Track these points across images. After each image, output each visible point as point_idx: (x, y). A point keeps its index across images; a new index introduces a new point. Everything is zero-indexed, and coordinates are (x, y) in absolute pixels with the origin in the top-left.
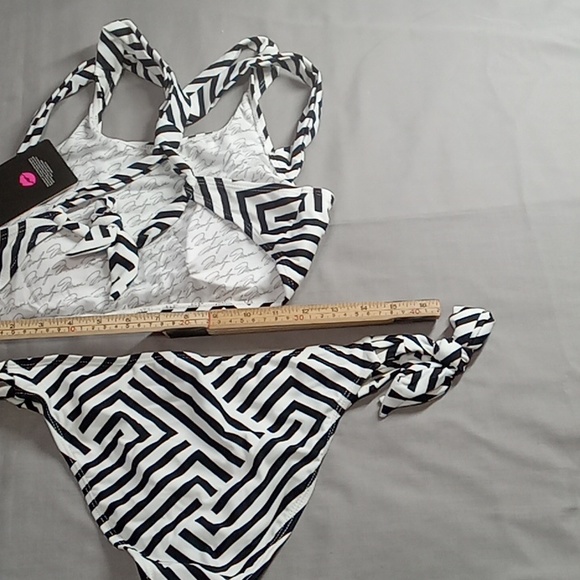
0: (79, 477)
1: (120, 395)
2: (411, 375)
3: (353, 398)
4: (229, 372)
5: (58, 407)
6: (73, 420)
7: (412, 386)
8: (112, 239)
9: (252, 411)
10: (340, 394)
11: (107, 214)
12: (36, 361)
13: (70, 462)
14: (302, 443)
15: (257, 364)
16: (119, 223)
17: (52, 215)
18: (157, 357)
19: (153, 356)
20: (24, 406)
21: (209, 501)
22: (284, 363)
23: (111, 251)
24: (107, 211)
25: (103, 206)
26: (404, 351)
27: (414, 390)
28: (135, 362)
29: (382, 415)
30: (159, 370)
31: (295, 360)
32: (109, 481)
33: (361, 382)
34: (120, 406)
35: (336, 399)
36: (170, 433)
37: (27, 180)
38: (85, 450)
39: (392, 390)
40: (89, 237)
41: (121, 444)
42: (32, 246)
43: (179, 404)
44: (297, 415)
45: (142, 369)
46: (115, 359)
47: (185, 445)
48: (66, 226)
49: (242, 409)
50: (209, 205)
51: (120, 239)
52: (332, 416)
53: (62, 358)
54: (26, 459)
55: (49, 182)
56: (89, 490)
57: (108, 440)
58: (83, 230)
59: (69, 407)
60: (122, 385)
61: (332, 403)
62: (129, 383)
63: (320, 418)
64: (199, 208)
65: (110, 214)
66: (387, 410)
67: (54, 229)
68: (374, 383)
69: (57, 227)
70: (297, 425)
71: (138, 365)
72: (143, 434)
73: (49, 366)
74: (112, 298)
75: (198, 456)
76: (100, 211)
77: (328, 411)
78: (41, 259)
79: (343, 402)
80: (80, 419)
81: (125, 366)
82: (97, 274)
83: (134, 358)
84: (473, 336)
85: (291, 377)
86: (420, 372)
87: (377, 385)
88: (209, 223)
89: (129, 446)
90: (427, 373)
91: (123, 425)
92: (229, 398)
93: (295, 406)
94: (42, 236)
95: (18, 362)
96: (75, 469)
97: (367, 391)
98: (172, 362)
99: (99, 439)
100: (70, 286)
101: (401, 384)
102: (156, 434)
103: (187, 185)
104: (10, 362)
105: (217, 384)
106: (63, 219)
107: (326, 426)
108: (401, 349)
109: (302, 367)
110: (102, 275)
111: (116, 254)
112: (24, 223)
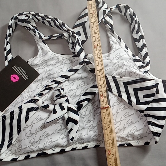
8: (66, 110)
11: (61, 97)
16: (67, 101)
17: (34, 101)
23: (66, 117)
25: (59, 93)
37: (14, 78)
40: (55, 111)
42: (27, 119)
48: (43, 107)
51: (70, 109)
55: (26, 78)
58: (51, 107)
67: (36, 109)
69: (38, 107)
74: (71, 141)
76: (57, 96)
78: (32, 124)
82: (60, 128)
100: (48, 135)
106: (41, 103)
110: (63, 127)
111: (69, 117)
112: (21, 106)
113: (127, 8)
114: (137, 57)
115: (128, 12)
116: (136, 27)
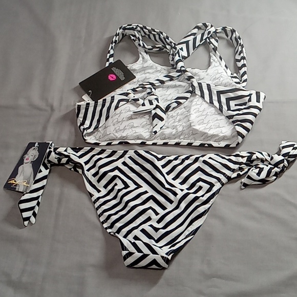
0: (95, 202)
1: (117, 168)
2: (258, 169)
3: (229, 178)
4: (170, 162)
5: (88, 170)
6: (94, 177)
7: (259, 174)
8: (154, 106)
9: (179, 180)
10: (222, 176)
11: (152, 95)
12: (80, 149)
13: (91, 195)
14: (203, 196)
15: (183, 159)
16: (157, 99)
17: (127, 94)
18: (136, 152)
19: (134, 152)
20: (72, 169)
21: (155, 218)
22: (196, 160)
23: (153, 112)
24: (152, 93)
25: (150, 91)
26: (256, 158)
27: (259, 176)
28: (125, 154)
29: (243, 187)
30: (137, 158)
31: (202, 159)
32: (109, 205)
33: (233, 171)
34: (117, 173)
35: (220, 178)
36: (139, 186)
38: (99, 191)
39: (248, 175)
40: (143, 105)
41: (116, 189)
42: (117, 107)
43: (145, 174)
44: (201, 183)
45: (129, 157)
46: (116, 152)
47: (146, 192)
48: (133, 100)
49: (174, 179)
50: (202, 96)
51: (157, 107)
52: (217, 186)
53: (92, 149)
54: (72, 192)
56: (99, 208)
57: (110, 187)
58: (141, 102)
59: (93, 171)
60: (119, 164)
61: (219, 180)
62: (122, 163)
63: (212, 185)
64: (197, 96)
65: (153, 95)
66: (245, 185)
67: (127, 101)
68: (240, 172)
69: (129, 100)
70: (200, 188)
71: (127, 156)
72: (127, 186)
73: (86, 152)
75: (152, 198)
76: (149, 93)
77: (216, 183)
78: (120, 113)
79: (224, 180)
80: (98, 177)
81: (121, 155)
82: (146, 122)
83: (125, 152)
84: (290, 154)
85: (199, 167)
86: (263, 168)
87: (241, 173)
88: (202, 104)
89: (119, 190)
90: (266, 169)
91: (118, 181)
92: (168, 173)
93: (200, 180)
94: (121, 103)
95: (72, 149)
96: (93, 199)
97: (236, 176)
98: (143, 155)
99: (105, 187)
100: (133, 127)
101: (253, 173)
102: (133, 186)
103: (193, 86)
104: (69, 148)
105: (164, 166)
106: (132, 96)
107: (214, 189)
108: (254, 157)
109: (205, 162)
110: (148, 123)
111: (156, 113)
112: (114, 97)
113: (233, 31)
114: (235, 75)
115: (234, 35)
116: (240, 49)
